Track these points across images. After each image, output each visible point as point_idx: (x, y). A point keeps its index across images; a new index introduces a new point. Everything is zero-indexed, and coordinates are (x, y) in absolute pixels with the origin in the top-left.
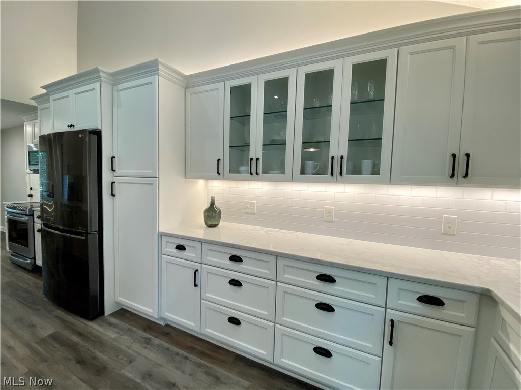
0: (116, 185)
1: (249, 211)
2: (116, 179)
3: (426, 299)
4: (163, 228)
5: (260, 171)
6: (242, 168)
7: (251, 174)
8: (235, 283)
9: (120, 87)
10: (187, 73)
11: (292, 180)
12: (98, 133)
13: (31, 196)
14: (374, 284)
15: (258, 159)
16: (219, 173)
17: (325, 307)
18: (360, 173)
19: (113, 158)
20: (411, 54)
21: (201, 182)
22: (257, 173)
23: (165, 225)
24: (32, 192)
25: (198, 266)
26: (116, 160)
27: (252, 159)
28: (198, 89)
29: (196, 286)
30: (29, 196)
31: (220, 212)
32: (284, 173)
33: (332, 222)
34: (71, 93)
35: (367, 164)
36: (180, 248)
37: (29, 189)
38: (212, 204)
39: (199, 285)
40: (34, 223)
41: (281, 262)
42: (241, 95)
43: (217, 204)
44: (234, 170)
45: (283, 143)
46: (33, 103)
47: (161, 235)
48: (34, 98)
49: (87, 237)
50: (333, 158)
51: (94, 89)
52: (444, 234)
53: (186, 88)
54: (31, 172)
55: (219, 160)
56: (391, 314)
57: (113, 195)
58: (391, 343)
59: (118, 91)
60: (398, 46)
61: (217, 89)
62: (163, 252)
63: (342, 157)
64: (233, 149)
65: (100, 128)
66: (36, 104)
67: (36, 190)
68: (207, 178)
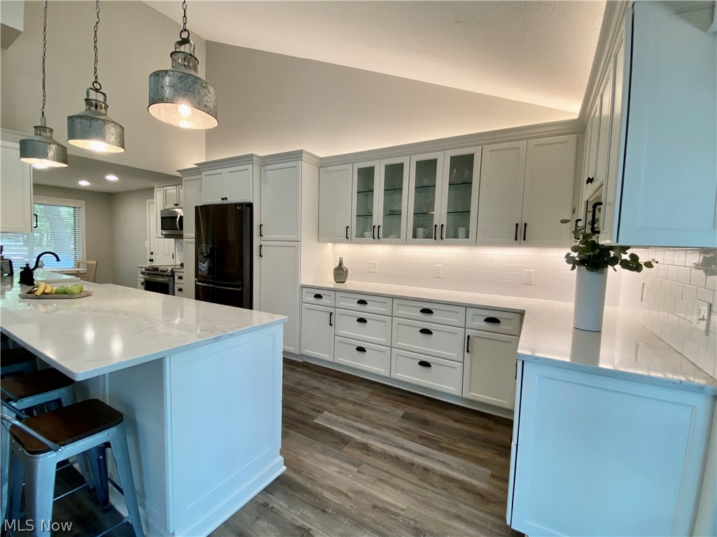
0: (263, 248)
1: (371, 270)
2: (262, 243)
3: (491, 320)
4: (304, 281)
5: (381, 236)
6: (366, 234)
7: (374, 238)
8: (362, 320)
9: (268, 168)
10: (322, 156)
11: (406, 243)
12: (250, 205)
13: (151, 260)
14: (457, 312)
15: (379, 226)
16: (347, 238)
17: (425, 331)
18: (458, 238)
19: (261, 225)
20: (491, 151)
21: (330, 245)
22: (379, 238)
23: (306, 280)
24: (152, 257)
25: (332, 310)
26: (263, 227)
27: (374, 226)
28: (330, 168)
29: (331, 325)
30: (150, 260)
31: (347, 271)
32: (400, 237)
33: (440, 278)
34: (225, 171)
35: (461, 231)
36: (318, 296)
37: (149, 254)
38: (341, 264)
39: (333, 324)
40: (174, 283)
41: (396, 302)
42: (366, 175)
43: (345, 265)
44: (361, 235)
45: (399, 214)
46: (179, 174)
47: (303, 287)
48: (179, 171)
49: (242, 289)
50: (436, 226)
51: (247, 170)
52: (525, 284)
53: (320, 167)
54: (163, 236)
55: (348, 227)
56: (469, 332)
57: (261, 256)
58: (468, 351)
59: (266, 171)
60: (482, 145)
61: (347, 170)
62: (303, 301)
63: (442, 225)
64: (359, 218)
65: (252, 201)
66: (181, 176)
67: (157, 255)
68: (335, 242)
